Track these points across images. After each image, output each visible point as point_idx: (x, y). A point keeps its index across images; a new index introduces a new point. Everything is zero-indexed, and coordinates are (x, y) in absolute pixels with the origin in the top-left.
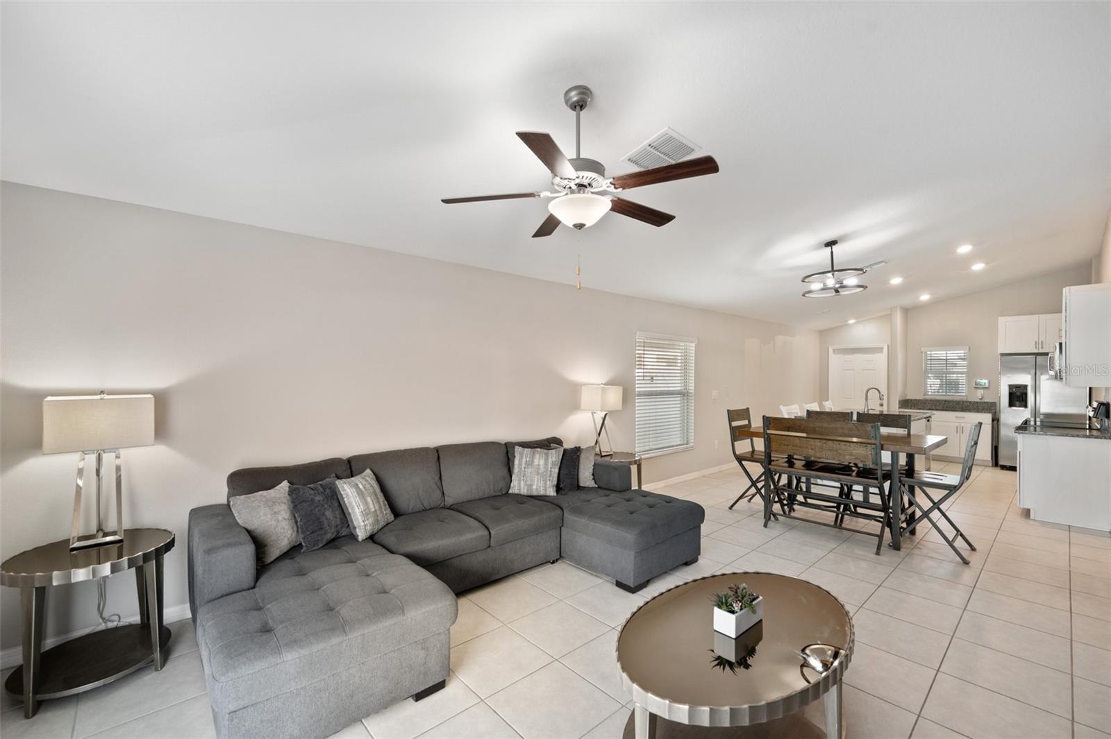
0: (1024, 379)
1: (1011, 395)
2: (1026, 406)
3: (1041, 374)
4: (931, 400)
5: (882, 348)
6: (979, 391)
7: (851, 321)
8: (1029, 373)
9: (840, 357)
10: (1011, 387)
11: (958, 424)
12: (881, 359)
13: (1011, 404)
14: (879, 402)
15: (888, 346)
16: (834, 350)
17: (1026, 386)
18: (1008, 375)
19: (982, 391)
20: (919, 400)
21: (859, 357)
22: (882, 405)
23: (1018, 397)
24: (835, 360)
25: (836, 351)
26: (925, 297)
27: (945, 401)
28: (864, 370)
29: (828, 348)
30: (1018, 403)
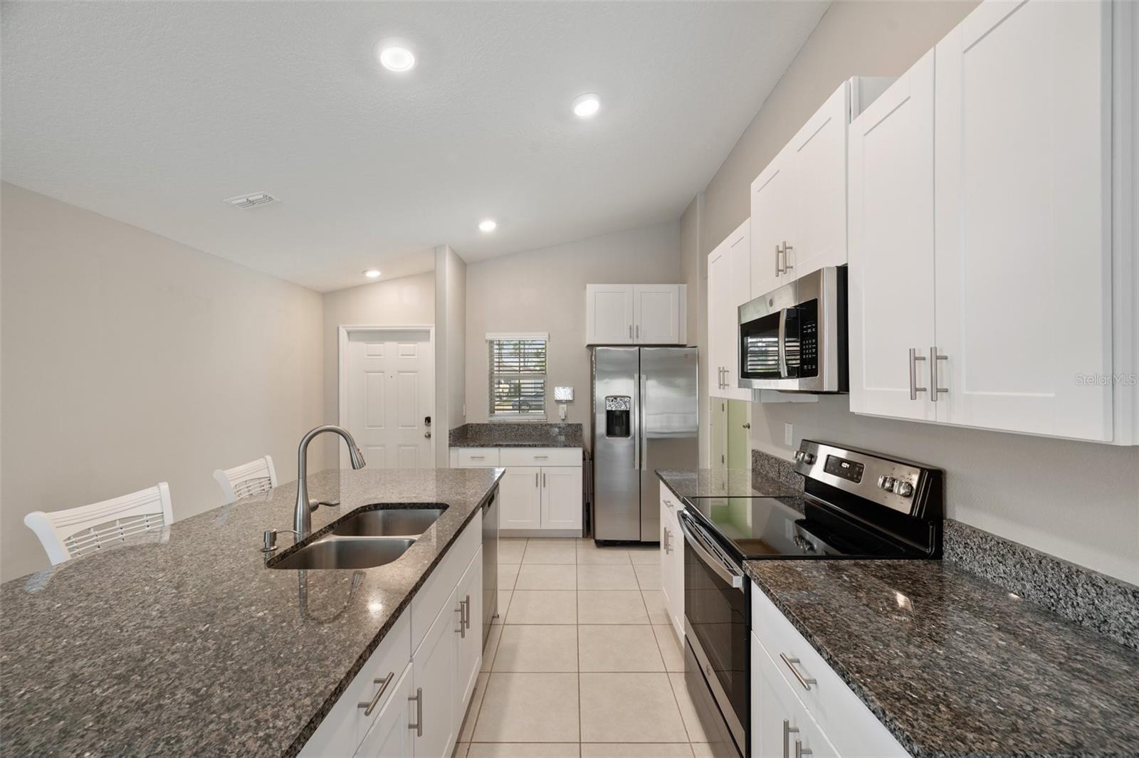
0: (623, 387)
1: (609, 414)
2: (627, 433)
3: (647, 379)
4: (500, 425)
5: (428, 332)
6: (561, 406)
8: (632, 377)
9: (360, 347)
10: (609, 401)
11: (538, 470)
12: (427, 349)
13: (610, 432)
14: (423, 429)
15: (435, 327)
16: (349, 333)
17: (627, 400)
18: (605, 381)
19: (565, 406)
20: (483, 424)
21: (390, 347)
22: (429, 436)
23: (619, 418)
24: (349, 349)
25: (352, 336)
27: (519, 425)
28: (401, 372)
29: (338, 328)
30: (617, 429)
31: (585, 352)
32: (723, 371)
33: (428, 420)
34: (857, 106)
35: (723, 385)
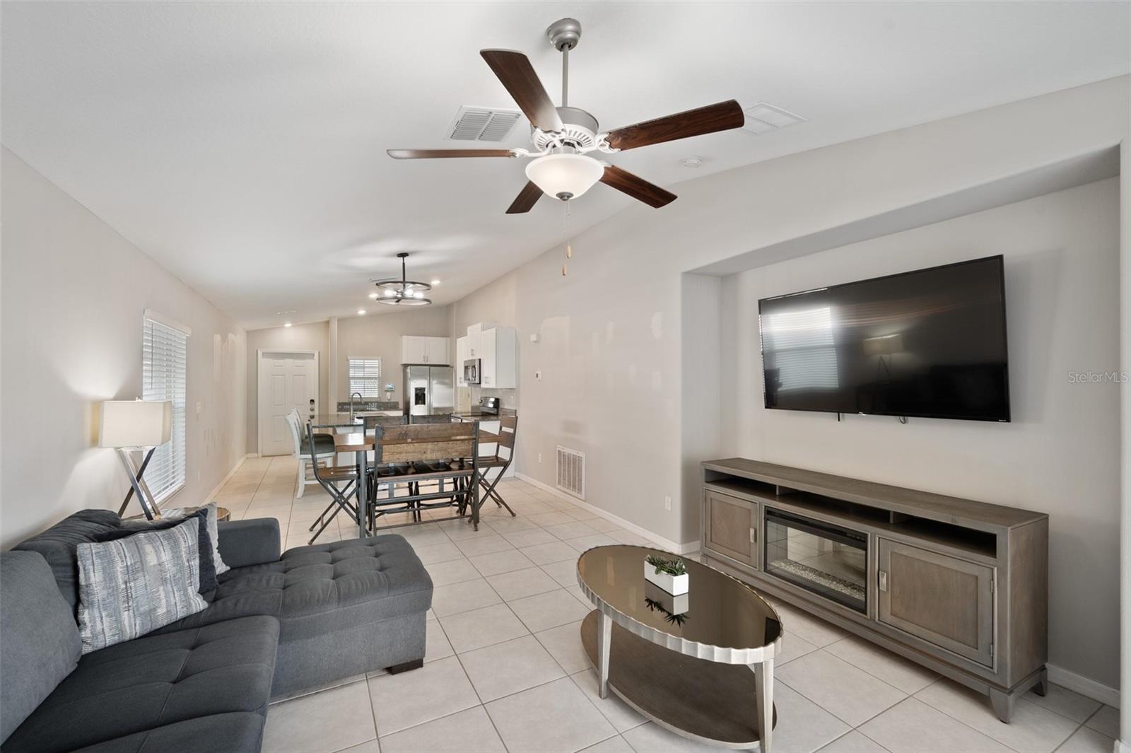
0: (422, 383)
1: (417, 395)
2: (424, 403)
3: (433, 380)
5: (314, 355)
6: (387, 393)
7: (288, 325)
8: (426, 379)
9: (270, 361)
10: (416, 389)
12: (312, 366)
13: (417, 403)
14: (309, 406)
15: (319, 353)
16: (263, 353)
17: (424, 389)
18: (414, 381)
19: (390, 393)
21: (289, 361)
22: (312, 410)
23: (420, 397)
24: (263, 364)
25: (265, 355)
26: (362, 312)
28: (295, 375)
29: (257, 351)
30: (420, 402)
31: (402, 368)
32: (461, 378)
33: (312, 401)
34: (483, 329)
35: (461, 382)
